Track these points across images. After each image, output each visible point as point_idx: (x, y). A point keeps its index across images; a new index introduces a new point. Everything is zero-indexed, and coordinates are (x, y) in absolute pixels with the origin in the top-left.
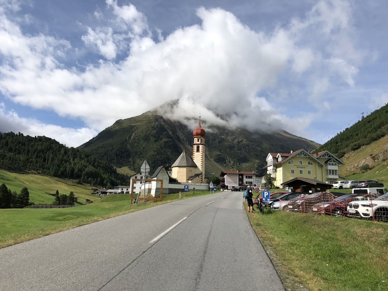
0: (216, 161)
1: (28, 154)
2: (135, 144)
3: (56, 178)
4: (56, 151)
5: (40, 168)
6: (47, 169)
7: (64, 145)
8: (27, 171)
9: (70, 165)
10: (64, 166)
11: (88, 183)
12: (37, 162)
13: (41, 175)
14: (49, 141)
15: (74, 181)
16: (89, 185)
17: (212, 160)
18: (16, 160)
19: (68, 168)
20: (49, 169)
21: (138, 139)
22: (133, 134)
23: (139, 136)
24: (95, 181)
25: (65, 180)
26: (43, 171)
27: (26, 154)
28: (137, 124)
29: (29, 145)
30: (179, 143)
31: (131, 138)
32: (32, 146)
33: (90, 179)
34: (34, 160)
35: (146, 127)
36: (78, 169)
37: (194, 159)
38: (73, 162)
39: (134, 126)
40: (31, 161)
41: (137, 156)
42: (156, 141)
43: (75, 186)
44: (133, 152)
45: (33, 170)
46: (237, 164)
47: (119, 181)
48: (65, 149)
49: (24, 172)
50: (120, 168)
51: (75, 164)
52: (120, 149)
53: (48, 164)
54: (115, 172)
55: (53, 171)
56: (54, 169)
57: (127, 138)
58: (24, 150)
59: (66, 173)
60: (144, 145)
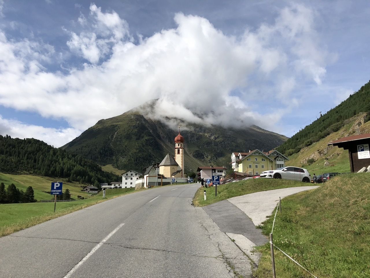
0: (195, 157)
1: (19, 156)
2: (117, 143)
3: (47, 178)
4: (45, 152)
5: (31, 168)
6: (38, 169)
7: (52, 146)
8: (20, 172)
9: (59, 164)
10: (54, 166)
11: (77, 181)
12: (28, 163)
13: (33, 175)
14: (38, 143)
15: (64, 179)
16: (78, 183)
17: (191, 155)
18: (8, 162)
19: (57, 168)
20: (40, 169)
21: (120, 138)
22: (116, 133)
23: (121, 135)
24: (83, 179)
25: (55, 179)
26: (34, 171)
27: (17, 156)
28: (119, 123)
29: (19, 147)
30: (160, 141)
31: (114, 137)
32: (22, 148)
33: (78, 177)
34: (25, 161)
35: (128, 126)
36: (67, 168)
37: (176, 159)
38: (62, 162)
39: (116, 126)
40: (23, 163)
41: (120, 154)
42: (138, 139)
43: (66, 184)
44: (115, 151)
45: (25, 171)
46: (214, 158)
47: (105, 178)
48: (54, 150)
49: (17, 172)
50: (104, 166)
51: (64, 164)
52: (103, 148)
53: (38, 164)
54: (100, 170)
55: (44, 171)
56: (45, 169)
57: (110, 138)
58: (15, 152)
59: (56, 172)
60: (126, 144)
